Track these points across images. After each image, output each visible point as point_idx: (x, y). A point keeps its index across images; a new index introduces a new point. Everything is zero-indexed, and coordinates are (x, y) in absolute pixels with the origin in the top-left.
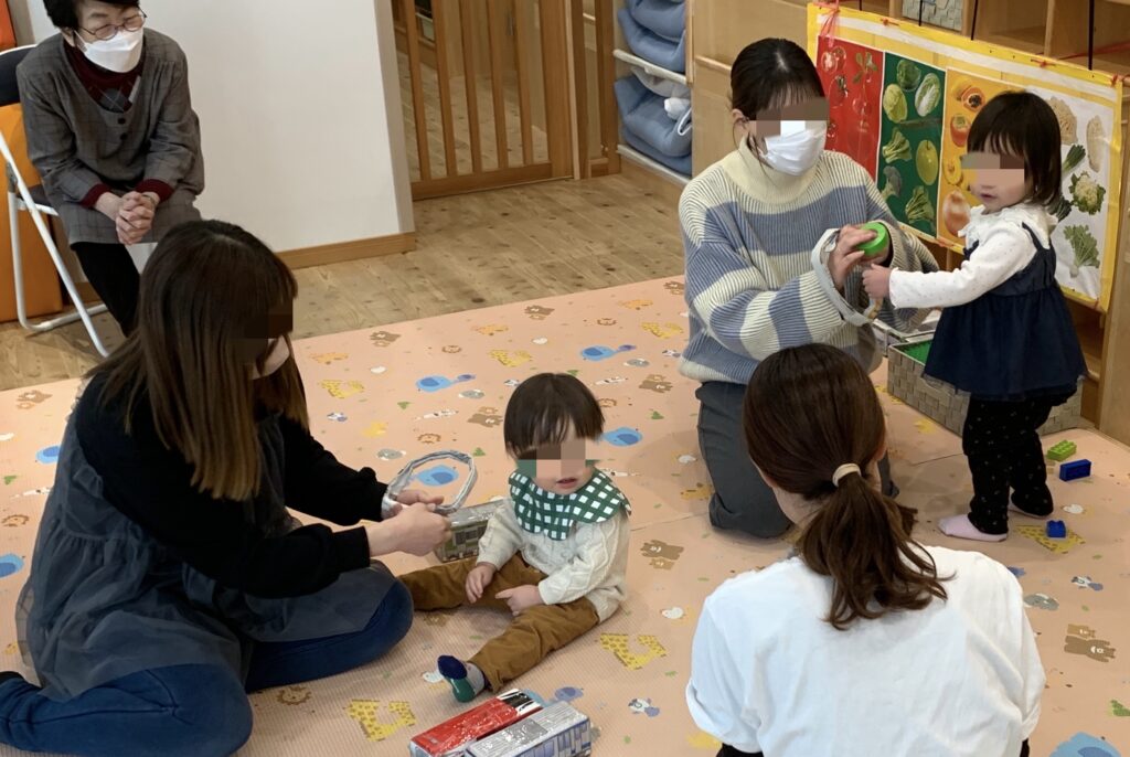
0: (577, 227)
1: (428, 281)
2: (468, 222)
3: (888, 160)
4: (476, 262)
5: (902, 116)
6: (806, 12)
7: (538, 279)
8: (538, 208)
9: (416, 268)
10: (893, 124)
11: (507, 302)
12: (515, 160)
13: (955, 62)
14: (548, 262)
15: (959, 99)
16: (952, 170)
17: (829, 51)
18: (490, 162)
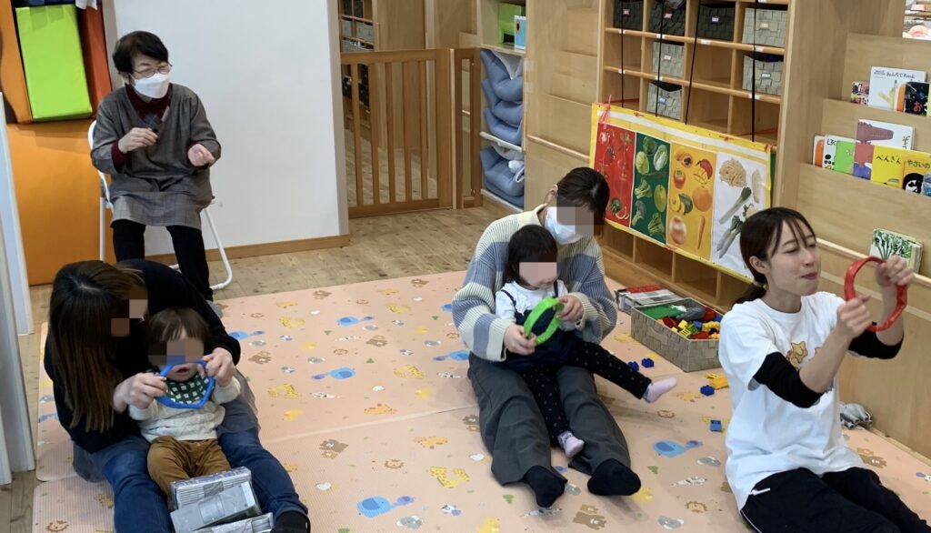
0: (451, 236)
1: (354, 264)
2: (383, 231)
3: (638, 197)
4: (384, 254)
5: (646, 171)
6: (590, 109)
7: (422, 265)
8: (427, 224)
9: (348, 256)
10: (641, 175)
11: (401, 277)
12: (416, 197)
13: (677, 138)
14: (429, 255)
15: (678, 160)
16: (674, 203)
17: (604, 131)
18: (401, 197)
